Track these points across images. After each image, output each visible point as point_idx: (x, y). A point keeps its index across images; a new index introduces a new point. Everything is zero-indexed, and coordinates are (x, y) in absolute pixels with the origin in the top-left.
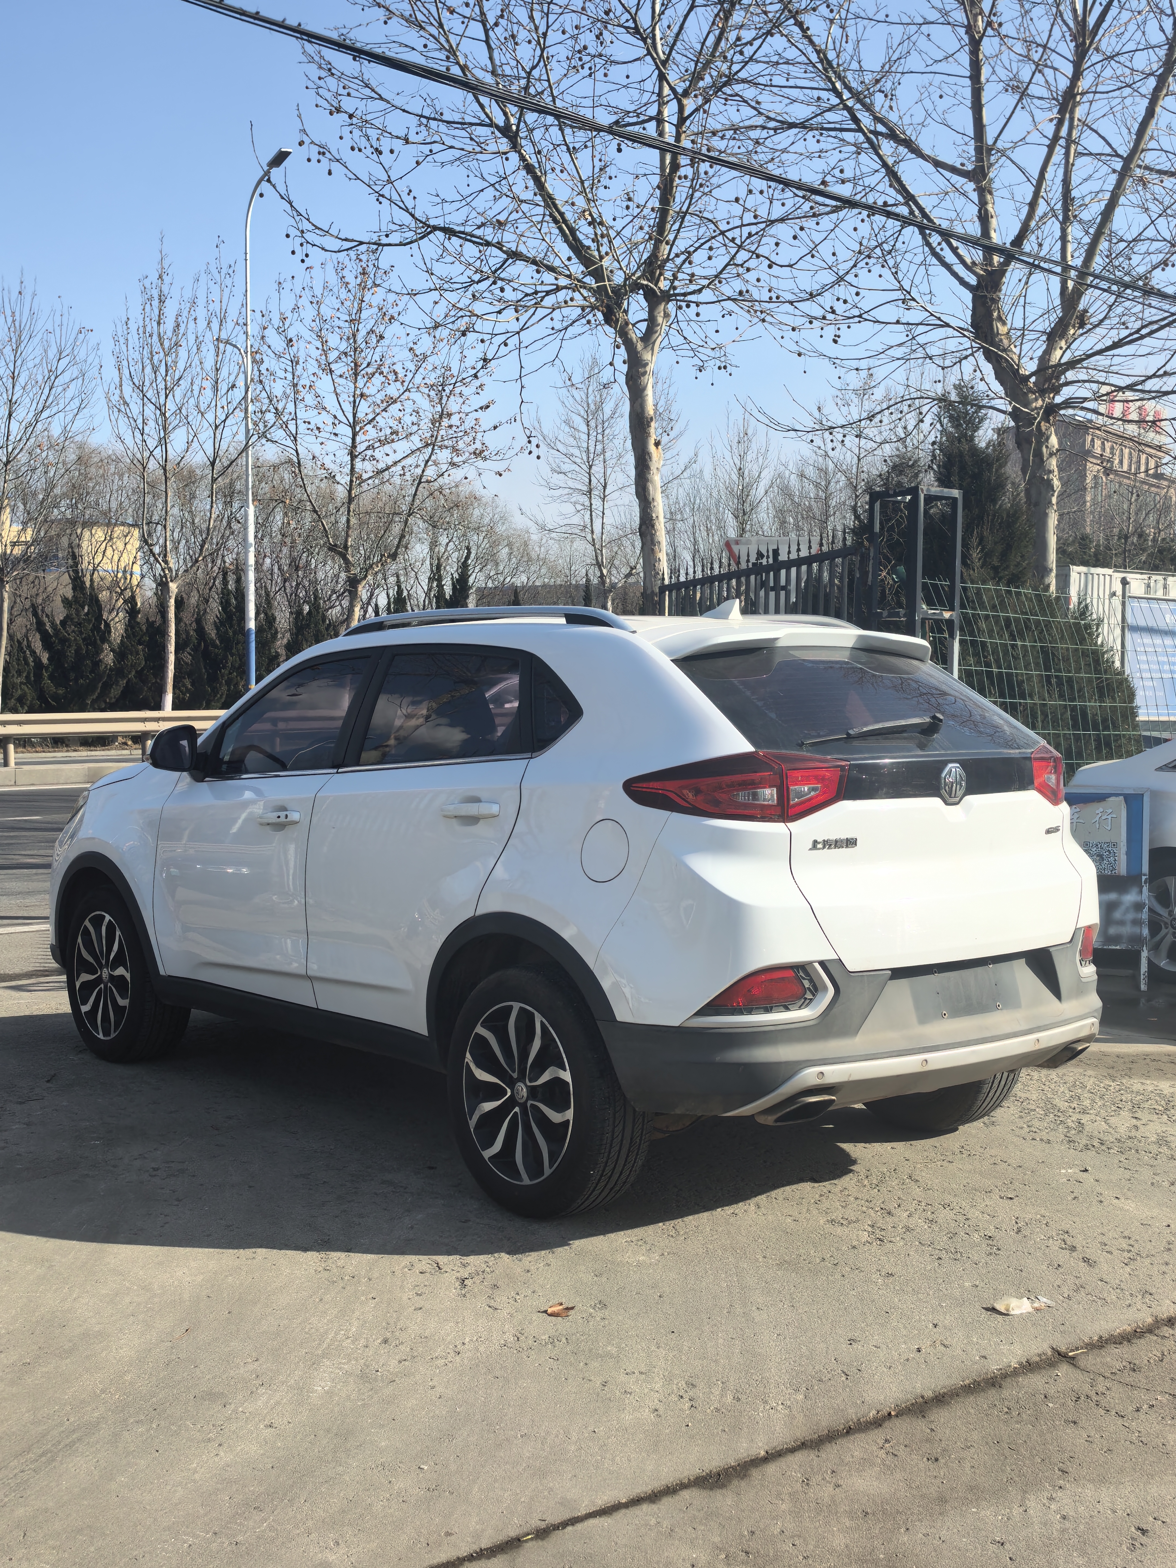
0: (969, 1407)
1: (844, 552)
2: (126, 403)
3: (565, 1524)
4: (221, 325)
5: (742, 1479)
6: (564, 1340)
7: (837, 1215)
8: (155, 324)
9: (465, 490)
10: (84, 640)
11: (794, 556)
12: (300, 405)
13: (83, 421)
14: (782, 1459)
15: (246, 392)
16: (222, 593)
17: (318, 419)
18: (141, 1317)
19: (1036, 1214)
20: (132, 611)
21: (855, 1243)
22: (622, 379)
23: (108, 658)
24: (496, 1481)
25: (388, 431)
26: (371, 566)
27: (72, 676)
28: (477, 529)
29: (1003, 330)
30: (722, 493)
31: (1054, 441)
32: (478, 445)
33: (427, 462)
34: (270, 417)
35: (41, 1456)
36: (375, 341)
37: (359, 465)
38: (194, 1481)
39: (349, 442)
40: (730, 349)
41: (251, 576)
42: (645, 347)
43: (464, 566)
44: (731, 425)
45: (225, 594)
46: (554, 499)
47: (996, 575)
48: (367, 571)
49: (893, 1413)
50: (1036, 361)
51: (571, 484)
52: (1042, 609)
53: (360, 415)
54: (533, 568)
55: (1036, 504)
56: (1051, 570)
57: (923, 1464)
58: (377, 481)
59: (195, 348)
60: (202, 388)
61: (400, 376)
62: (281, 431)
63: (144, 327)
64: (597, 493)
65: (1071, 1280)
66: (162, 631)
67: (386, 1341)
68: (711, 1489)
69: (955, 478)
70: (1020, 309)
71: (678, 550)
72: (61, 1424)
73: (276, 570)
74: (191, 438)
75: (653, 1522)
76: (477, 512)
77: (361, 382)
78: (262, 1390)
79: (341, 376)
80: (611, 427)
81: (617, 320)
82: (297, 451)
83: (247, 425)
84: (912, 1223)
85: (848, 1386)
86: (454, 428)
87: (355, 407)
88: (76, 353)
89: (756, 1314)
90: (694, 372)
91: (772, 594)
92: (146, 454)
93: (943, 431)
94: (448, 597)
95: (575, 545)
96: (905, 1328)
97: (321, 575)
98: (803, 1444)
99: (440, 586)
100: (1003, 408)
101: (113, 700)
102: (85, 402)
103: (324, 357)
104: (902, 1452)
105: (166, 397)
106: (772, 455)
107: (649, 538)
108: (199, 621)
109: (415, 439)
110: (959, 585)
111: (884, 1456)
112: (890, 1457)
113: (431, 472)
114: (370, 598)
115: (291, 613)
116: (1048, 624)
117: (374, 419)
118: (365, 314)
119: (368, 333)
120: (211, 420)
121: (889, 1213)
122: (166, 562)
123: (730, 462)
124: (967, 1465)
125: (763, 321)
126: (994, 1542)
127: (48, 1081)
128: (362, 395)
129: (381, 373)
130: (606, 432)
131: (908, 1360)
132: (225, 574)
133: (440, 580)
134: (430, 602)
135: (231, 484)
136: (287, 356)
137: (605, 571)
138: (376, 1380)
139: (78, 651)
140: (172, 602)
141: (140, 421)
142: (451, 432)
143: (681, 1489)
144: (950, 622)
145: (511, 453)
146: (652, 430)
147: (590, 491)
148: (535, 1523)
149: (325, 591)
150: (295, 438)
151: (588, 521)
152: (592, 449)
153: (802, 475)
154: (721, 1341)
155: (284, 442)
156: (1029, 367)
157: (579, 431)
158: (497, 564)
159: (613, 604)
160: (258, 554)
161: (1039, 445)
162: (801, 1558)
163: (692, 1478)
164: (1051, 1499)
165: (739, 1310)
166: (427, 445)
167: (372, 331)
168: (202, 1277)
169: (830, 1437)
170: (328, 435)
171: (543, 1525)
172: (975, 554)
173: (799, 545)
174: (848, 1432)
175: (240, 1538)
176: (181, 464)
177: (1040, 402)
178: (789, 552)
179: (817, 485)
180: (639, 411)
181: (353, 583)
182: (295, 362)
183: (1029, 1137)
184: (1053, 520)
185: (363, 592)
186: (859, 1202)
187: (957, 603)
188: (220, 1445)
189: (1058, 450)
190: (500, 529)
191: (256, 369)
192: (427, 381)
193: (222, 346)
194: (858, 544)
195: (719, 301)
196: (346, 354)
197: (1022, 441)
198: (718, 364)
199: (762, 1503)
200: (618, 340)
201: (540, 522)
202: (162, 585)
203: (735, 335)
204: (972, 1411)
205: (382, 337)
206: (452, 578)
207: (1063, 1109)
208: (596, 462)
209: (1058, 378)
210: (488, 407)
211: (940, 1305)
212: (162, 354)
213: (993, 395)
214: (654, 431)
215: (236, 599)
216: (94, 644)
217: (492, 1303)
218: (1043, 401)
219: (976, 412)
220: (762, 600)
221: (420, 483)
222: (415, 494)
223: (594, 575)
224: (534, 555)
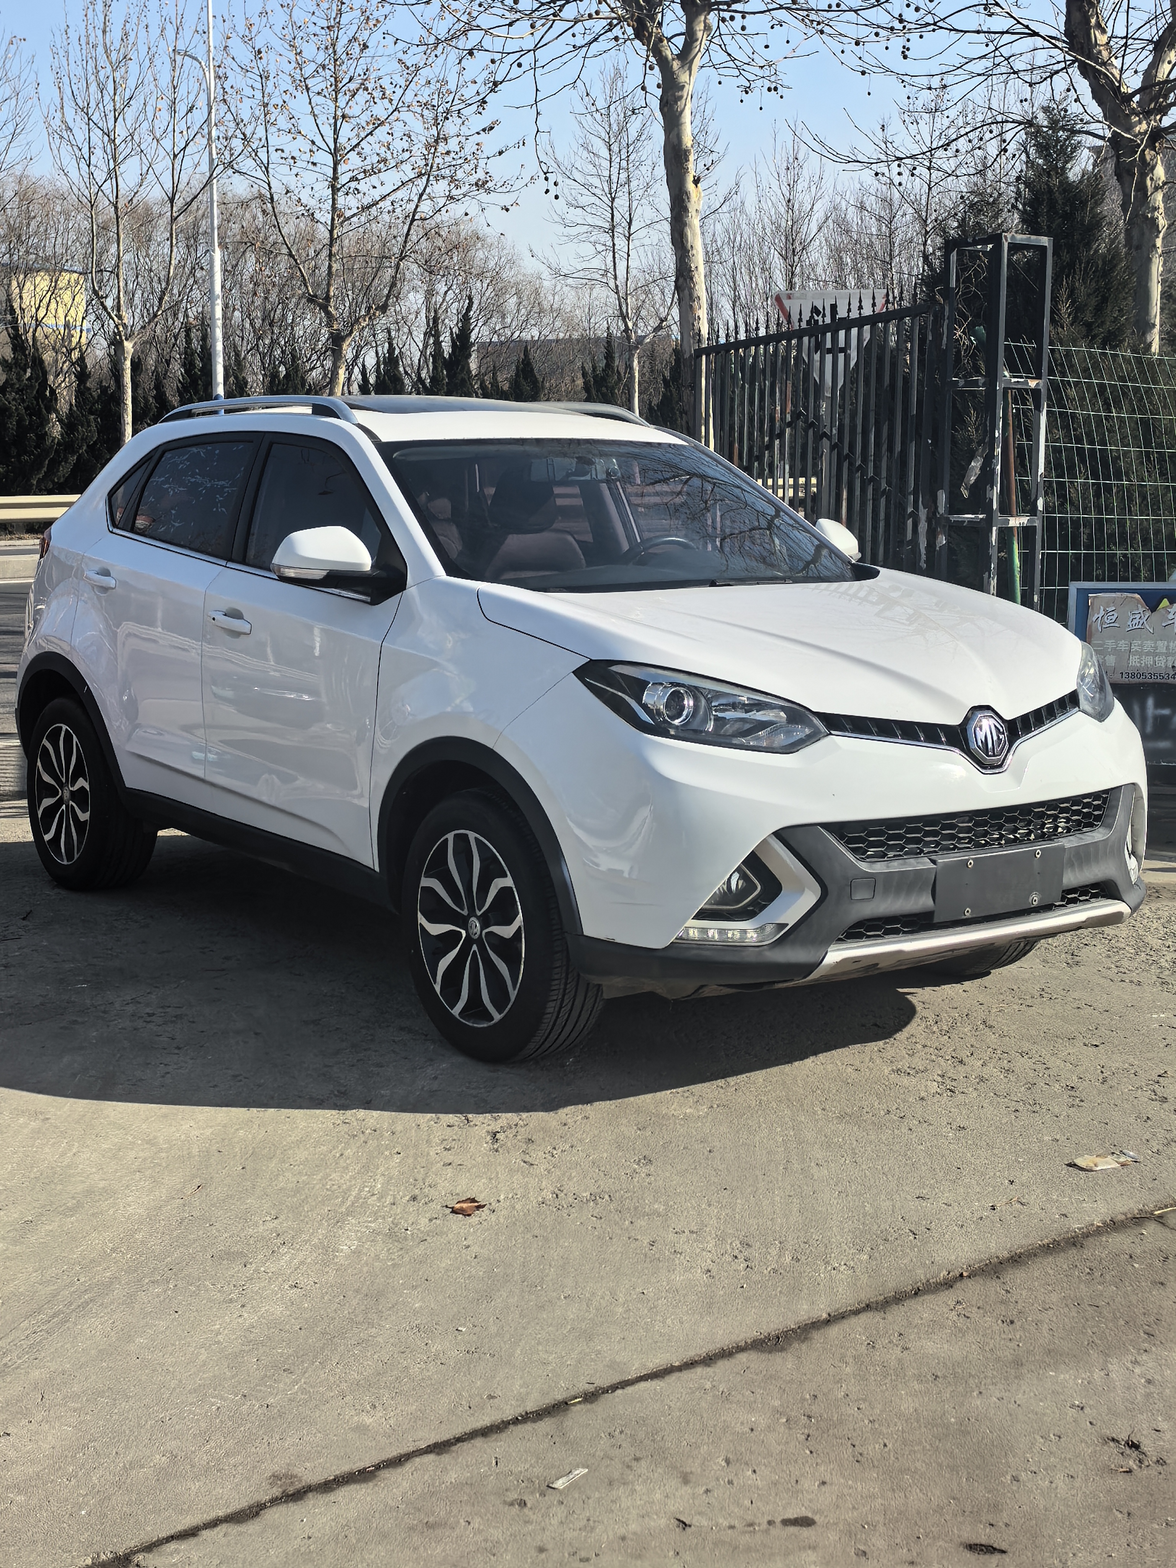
0: (1049, 1266)
1: (913, 311)
2: (69, 129)
3: (614, 1388)
4: (177, 33)
5: (803, 1342)
6: (607, 1197)
7: (904, 1064)
8: (100, 33)
9: (465, 229)
10: (26, 409)
11: (854, 314)
12: (272, 129)
13: (19, 150)
14: (845, 1321)
15: (210, 113)
16: (186, 353)
17: (293, 147)
18: (148, 1173)
19: (1124, 1062)
20: (82, 376)
21: (923, 1094)
22: (655, 104)
23: (56, 430)
24: (539, 1343)
25: (375, 159)
26: (357, 321)
27: (14, 452)
28: (480, 275)
29: (1102, 39)
30: (768, 231)
31: (1160, 172)
32: (481, 175)
33: (421, 195)
34: (237, 144)
35: (53, 1317)
36: (357, 50)
37: (341, 200)
38: (218, 1342)
39: (330, 173)
40: (782, 66)
41: (219, 333)
42: (682, 66)
43: (465, 319)
44: (778, 149)
45: (188, 353)
46: (571, 238)
47: (1089, 333)
48: (352, 325)
49: (965, 1274)
50: (1141, 75)
51: (590, 220)
52: (1142, 372)
53: (342, 140)
54: (545, 321)
55: (1138, 247)
56: (1154, 325)
57: (998, 1326)
58: (363, 219)
59: (147, 61)
60: (157, 109)
61: (388, 92)
62: (250, 160)
63: (88, 37)
64: (620, 230)
65: (1161, 1133)
66: (117, 399)
67: (414, 1198)
68: (770, 1352)
69: (1043, 220)
70: (1122, 16)
71: (715, 297)
72: (72, 1284)
73: (247, 325)
74: (145, 169)
75: (708, 1385)
76: (480, 254)
77: (342, 100)
78: (284, 1249)
79: (319, 93)
80: (637, 152)
81: (651, 34)
82: (269, 184)
83: (211, 154)
84: (986, 1072)
85: (916, 1246)
86: (452, 155)
87: (336, 132)
88: (7, 67)
89: (815, 1170)
90: (739, 94)
91: (829, 358)
92: (94, 189)
93: (1030, 163)
94: (446, 355)
95: (595, 293)
96: (978, 1184)
97: (299, 331)
98: (868, 1306)
99: (438, 344)
100: (1101, 133)
101: (62, 480)
102: (20, 127)
103: (298, 71)
104: (975, 1314)
105: (116, 120)
106: (828, 184)
107: (686, 292)
108: (159, 386)
109: (407, 167)
110: (1047, 348)
111: (955, 1318)
112: (962, 1319)
113: (426, 207)
114: (356, 357)
115: (264, 375)
116: (1148, 391)
117: (358, 144)
118: (345, 19)
119: (350, 41)
120: (169, 148)
121: (961, 1062)
122: (120, 317)
123: (776, 193)
124: (1045, 1328)
125: (822, 32)
126: (1072, 1406)
127: (24, 919)
128: (344, 116)
129: (366, 89)
130: (631, 158)
131: (981, 1218)
132: (188, 331)
133: (437, 335)
134: (426, 362)
135: (196, 225)
136: (256, 71)
137: (630, 325)
138: (406, 1239)
139: (20, 422)
140: (128, 364)
141: (85, 150)
142: (448, 159)
143: (737, 1352)
144: (1036, 392)
145: (519, 184)
146: (691, 165)
147: (612, 230)
148: (583, 1386)
149: (304, 348)
150: (267, 169)
151: (610, 264)
152: (614, 178)
153: (862, 208)
154: (777, 1199)
155: (253, 173)
156: (1132, 83)
157: (599, 156)
158: (503, 317)
159: (639, 362)
160: (226, 306)
161: (1143, 176)
162: (866, 1422)
163: (749, 1341)
164: (1135, 1362)
165: (796, 1166)
166: (420, 175)
167: (355, 39)
168: (211, 1130)
169: (898, 1298)
170: (304, 165)
171: (591, 1388)
172: (1065, 309)
173: (860, 301)
174: (916, 1294)
175: (271, 1400)
176: (135, 201)
177: (1144, 126)
178: (849, 310)
179: (879, 219)
180: (676, 142)
181: (337, 339)
182: (264, 77)
183: (1117, 978)
184: (1157, 267)
185: (348, 353)
186: (927, 1050)
187: (1045, 370)
188: (243, 1306)
189: (1165, 184)
190: (506, 274)
191: (219, 86)
192: (419, 98)
193: (179, 58)
194: (931, 298)
195: (769, 10)
196: (324, 67)
197: (1122, 173)
198: (768, 84)
199: (824, 1367)
200: (652, 59)
201: (554, 266)
202: (116, 343)
203: (787, 50)
204: (1052, 1272)
205: (365, 46)
206: (451, 333)
207: (1155, 947)
208: (619, 194)
209: (1166, 97)
210: (492, 128)
211: (1016, 1160)
212: (109, 69)
213: (1088, 118)
214: (693, 168)
215: (202, 360)
216: (39, 414)
217: (527, 1159)
218: (1148, 124)
219: (1068, 138)
220: (817, 365)
221: (413, 220)
222: (408, 234)
223: (618, 328)
224: (546, 305)
